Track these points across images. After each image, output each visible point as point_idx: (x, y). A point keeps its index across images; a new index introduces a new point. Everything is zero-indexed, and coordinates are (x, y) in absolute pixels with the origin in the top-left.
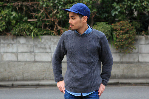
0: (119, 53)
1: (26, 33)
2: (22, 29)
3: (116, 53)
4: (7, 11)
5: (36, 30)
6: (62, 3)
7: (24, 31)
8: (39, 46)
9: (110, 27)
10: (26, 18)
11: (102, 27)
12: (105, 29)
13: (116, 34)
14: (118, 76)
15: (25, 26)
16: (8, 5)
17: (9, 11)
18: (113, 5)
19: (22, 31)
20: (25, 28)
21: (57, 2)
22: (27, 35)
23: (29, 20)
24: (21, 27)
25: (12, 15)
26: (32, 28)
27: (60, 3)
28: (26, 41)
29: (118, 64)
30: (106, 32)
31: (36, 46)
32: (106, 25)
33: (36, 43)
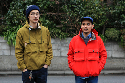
0: (124, 51)
1: (55, 35)
2: (53, 32)
3: (122, 51)
4: (42, 19)
5: (63, 34)
6: (84, 14)
7: (54, 34)
8: (64, 45)
9: (118, 32)
10: (55, 24)
11: (113, 32)
12: (115, 33)
13: (123, 37)
14: (123, 68)
15: (55, 30)
16: (43, 15)
17: (43, 19)
18: (122, 16)
19: (53, 34)
20: (55, 32)
21: (80, 13)
22: (56, 37)
23: (57, 26)
24: (52, 31)
25: (46, 22)
26: (60, 32)
27: (82, 14)
28: (55, 41)
29: (123, 59)
30: (116, 36)
31: (62, 45)
32: (115, 31)
33: (62, 43)
